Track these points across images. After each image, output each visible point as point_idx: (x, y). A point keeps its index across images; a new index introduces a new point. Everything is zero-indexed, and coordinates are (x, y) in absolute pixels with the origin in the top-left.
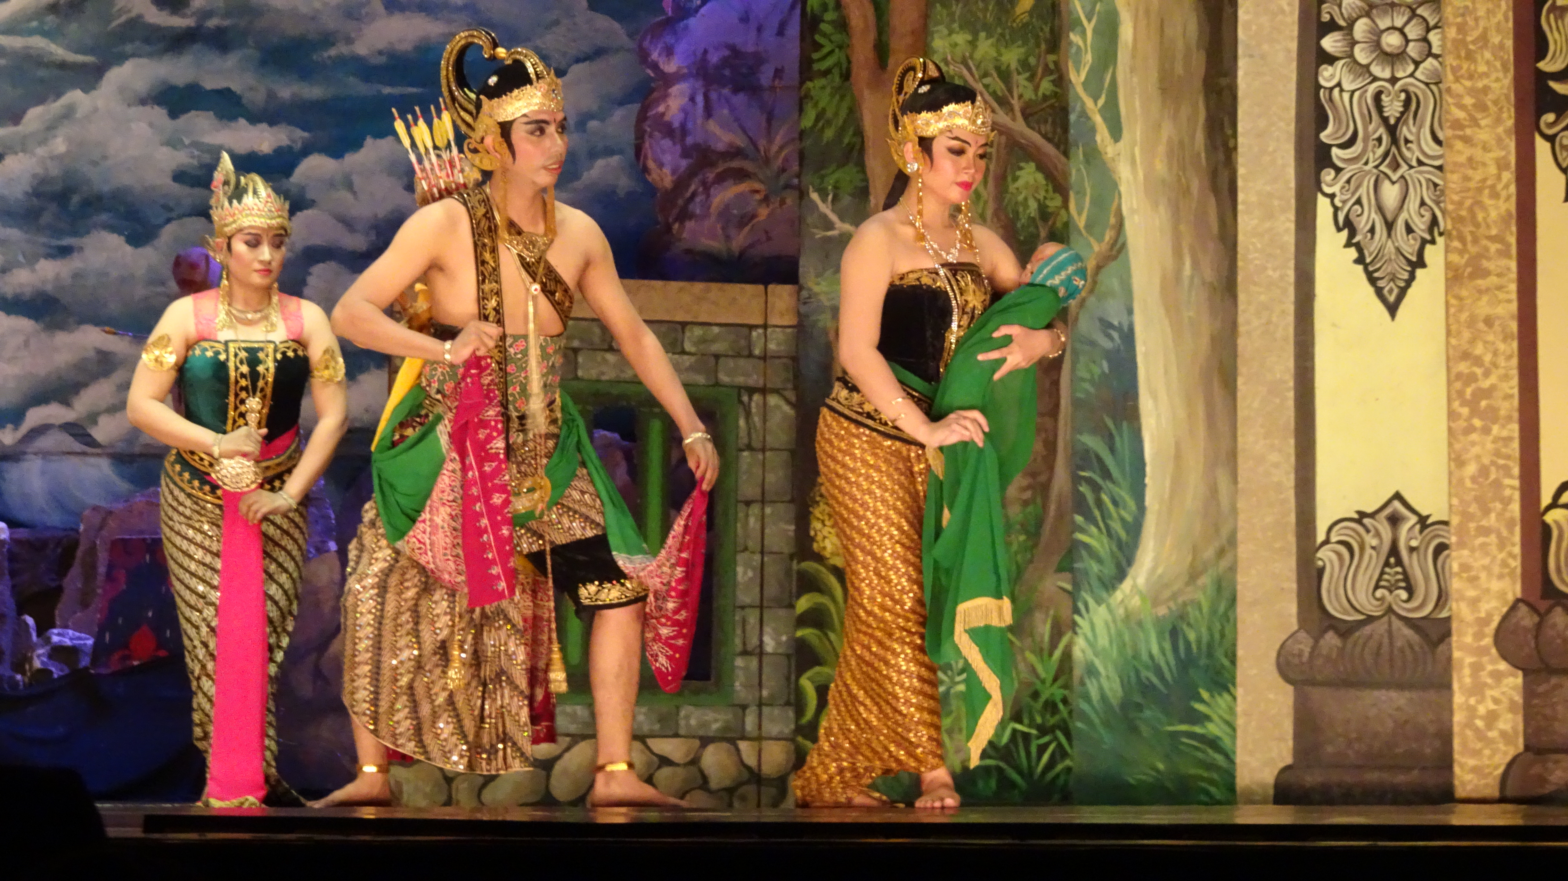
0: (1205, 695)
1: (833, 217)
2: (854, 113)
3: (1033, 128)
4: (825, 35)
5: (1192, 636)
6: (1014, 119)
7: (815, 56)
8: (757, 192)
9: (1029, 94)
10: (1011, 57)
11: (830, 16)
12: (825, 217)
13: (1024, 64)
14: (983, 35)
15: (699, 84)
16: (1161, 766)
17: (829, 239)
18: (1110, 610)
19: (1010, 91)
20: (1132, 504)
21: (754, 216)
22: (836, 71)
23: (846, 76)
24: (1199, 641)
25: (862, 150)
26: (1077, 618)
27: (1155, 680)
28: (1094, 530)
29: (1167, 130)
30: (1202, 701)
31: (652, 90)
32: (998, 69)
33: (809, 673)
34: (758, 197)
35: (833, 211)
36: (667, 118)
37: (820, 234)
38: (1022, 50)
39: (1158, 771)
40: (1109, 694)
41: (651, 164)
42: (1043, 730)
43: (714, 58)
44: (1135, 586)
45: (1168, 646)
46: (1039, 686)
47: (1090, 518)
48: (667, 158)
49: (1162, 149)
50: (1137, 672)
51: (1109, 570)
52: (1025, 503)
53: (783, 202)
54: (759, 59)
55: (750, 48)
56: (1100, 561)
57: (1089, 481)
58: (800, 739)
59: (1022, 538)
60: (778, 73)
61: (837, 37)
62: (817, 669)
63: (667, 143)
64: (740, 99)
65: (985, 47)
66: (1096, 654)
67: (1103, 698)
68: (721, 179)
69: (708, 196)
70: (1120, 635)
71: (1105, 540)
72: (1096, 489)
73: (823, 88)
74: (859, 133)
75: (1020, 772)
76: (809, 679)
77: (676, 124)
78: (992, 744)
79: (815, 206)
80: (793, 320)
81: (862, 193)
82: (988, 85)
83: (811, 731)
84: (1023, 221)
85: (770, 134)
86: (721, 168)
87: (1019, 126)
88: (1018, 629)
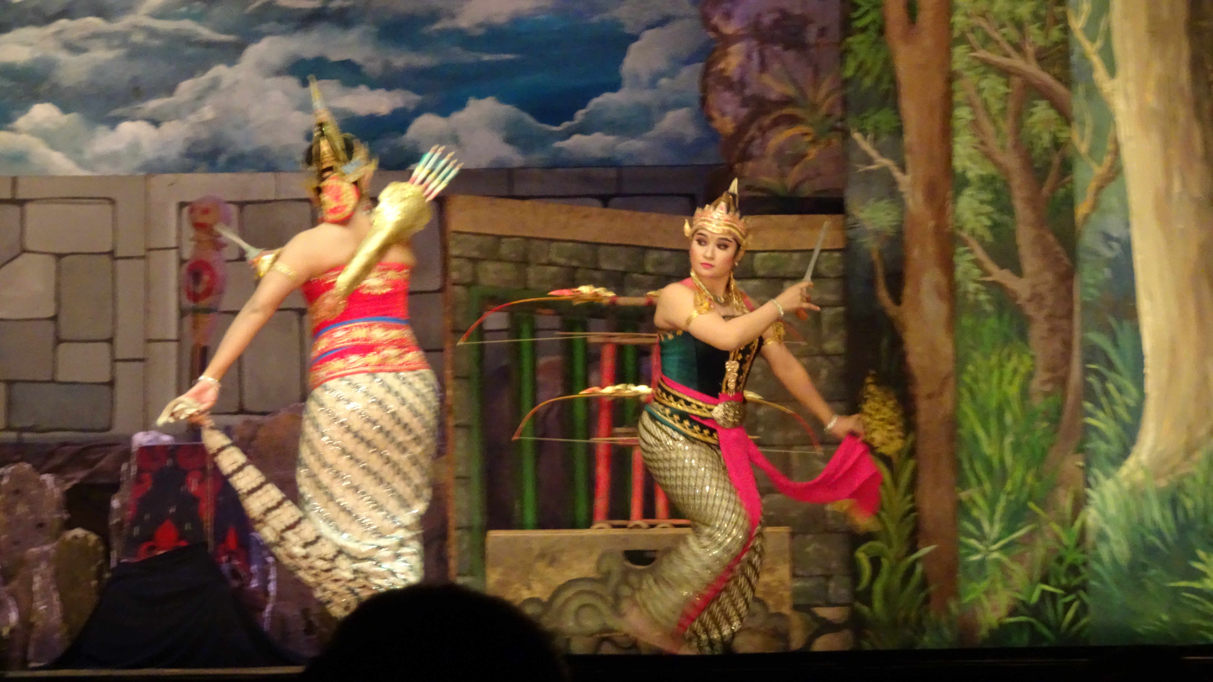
0: (1201, 554)
1: (873, 153)
2: (889, 65)
5: (1189, 504)
6: (1027, 62)
7: (855, 15)
8: (806, 134)
9: (1041, 42)
10: (1024, 9)
12: (865, 154)
13: (1036, 17)
15: (754, 43)
16: (1165, 617)
17: (870, 173)
18: (1118, 484)
19: (1023, 37)
20: (1133, 391)
21: (804, 156)
22: (873, 28)
23: (882, 31)
24: (1195, 508)
25: (897, 95)
26: (1089, 491)
27: (1158, 543)
28: (1101, 414)
29: (1157, 68)
30: (1199, 560)
31: (714, 50)
32: (1013, 19)
33: (864, 547)
34: (808, 139)
35: (874, 147)
36: (727, 74)
37: (862, 168)
38: (1034, 3)
39: (1161, 621)
40: (1118, 556)
41: (715, 114)
42: (1068, 590)
43: (767, 20)
44: (1138, 463)
45: (1169, 514)
46: (1063, 552)
47: (1098, 405)
48: (729, 108)
49: (1152, 84)
50: (1143, 537)
51: (1115, 448)
52: (1047, 395)
53: (829, 144)
54: (805, 20)
55: (797, 11)
56: (1108, 441)
57: (1097, 373)
58: (857, 604)
59: (1045, 425)
60: (822, 32)
62: (871, 543)
63: (727, 95)
64: (790, 55)
65: (1002, 2)
66: (1107, 522)
67: (1114, 561)
68: (776, 123)
69: (765, 138)
70: (1127, 505)
71: (1112, 423)
72: (1103, 379)
73: (862, 42)
74: (894, 81)
75: (1049, 626)
76: (864, 551)
77: (736, 78)
78: (1024, 603)
79: (856, 146)
80: (840, 245)
81: (898, 132)
82: (1004, 35)
83: (866, 597)
84: (1038, 151)
85: (816, 84)
86: (776, 114)
87: (1032, 69)
88: (1044, 504)
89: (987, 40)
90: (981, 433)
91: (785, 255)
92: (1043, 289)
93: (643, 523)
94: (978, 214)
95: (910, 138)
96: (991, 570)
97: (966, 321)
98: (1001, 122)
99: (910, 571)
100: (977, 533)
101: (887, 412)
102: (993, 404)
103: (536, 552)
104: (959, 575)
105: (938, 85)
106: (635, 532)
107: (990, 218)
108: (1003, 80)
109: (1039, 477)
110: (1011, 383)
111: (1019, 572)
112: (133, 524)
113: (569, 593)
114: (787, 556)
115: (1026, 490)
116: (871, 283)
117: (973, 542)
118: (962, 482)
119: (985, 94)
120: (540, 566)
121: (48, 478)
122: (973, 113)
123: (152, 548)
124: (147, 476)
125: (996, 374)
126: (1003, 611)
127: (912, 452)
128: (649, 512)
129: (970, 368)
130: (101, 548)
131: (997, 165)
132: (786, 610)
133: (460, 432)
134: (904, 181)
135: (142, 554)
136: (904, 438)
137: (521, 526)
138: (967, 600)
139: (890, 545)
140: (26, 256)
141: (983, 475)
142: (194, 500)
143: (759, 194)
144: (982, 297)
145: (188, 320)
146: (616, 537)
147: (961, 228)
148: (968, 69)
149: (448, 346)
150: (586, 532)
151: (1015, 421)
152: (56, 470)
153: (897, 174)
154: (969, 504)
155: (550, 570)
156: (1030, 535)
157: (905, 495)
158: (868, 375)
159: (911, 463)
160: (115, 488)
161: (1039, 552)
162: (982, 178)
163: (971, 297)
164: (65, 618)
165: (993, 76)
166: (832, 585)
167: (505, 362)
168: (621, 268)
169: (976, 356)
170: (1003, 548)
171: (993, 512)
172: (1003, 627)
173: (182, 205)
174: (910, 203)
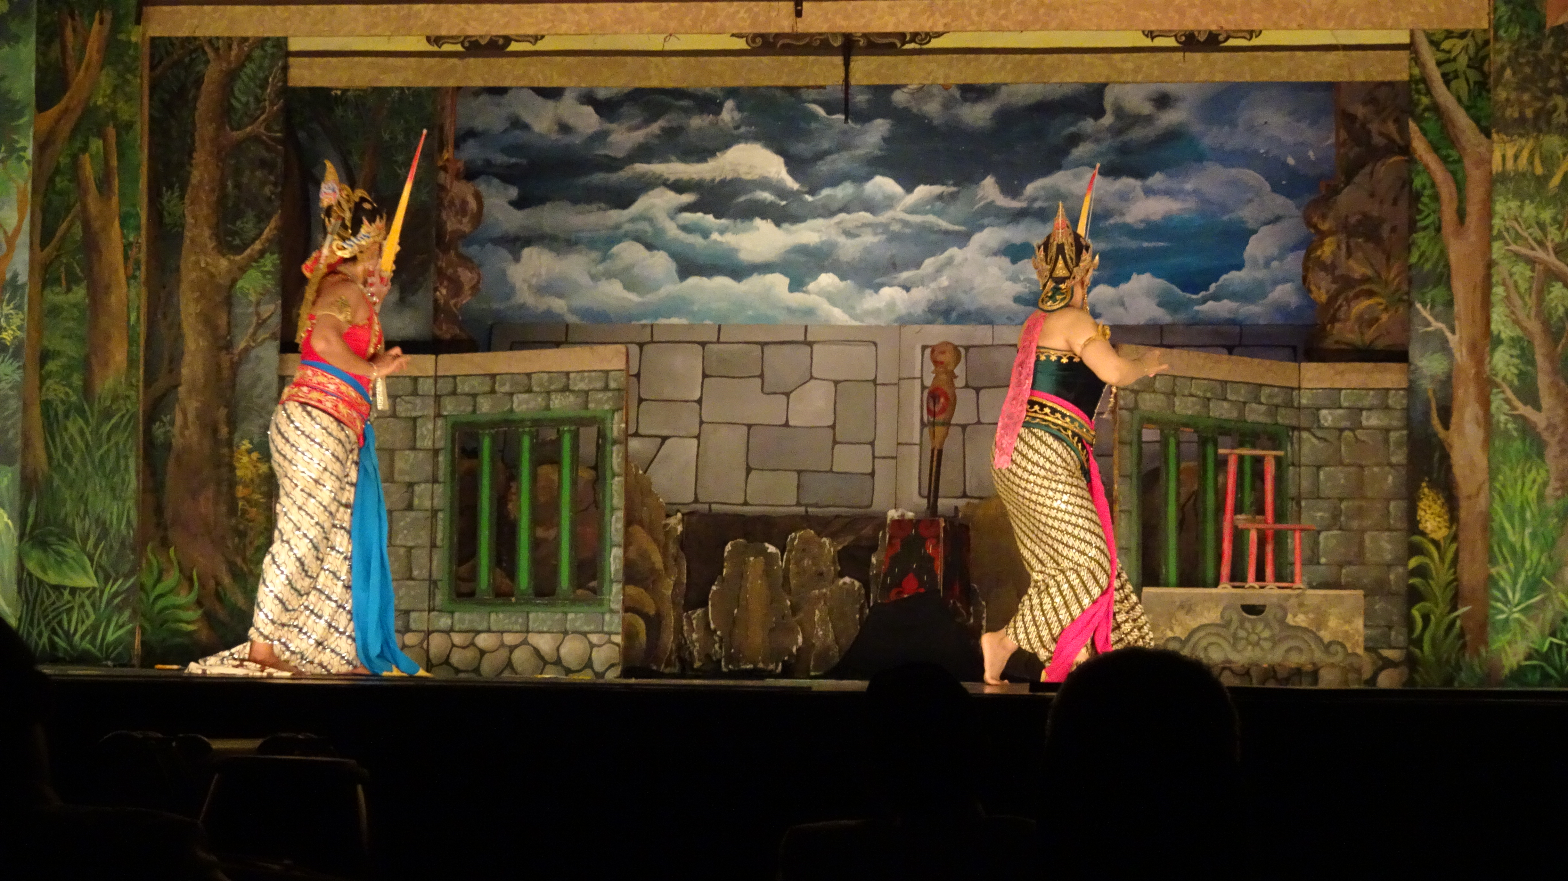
1: (1430, 319)
2: (1443, 253)
3: (1561, 261)
4: (1425, 205)
6: (1548, 255)
7: (1418, 217)
8: (1381, 304)
9: (1558, 240)
10: (1546, 215)
11: (1427, 192)
12: (1425, 318)
13: (1555, 220)
14: (1528, 202)
15: (1343, 237)
17: (1428, 333)
19: (1546, 236)
21: (1378, 320)
22: (1432, 227)
23: (1439, 230)
25: (1449, 277)
31: (1314, 242)
32: (1538, 223)
33: (1418, 606)
34: (1381, 307)
35: (1431, 314)
36: (1322, 259)
37: (1424, 329)
38: (1553, 211)
41: (1313, 288)
43: (1353, 220)
48: (1323, 284)
52: (1558, 498)
53: (1397, 311)
54: (1381, 221)
55: (1375, 214)
58: (1412, 648)
59: (1556, 520)
60: (1394, 230)
61: (1433, 206)
62: (1422, 604)
63: (1323, 274)
64: (1370, 246)
65: (1529, 210)
68: (1357, 296)
69: (1349, 306)
73: (1424, 238)
74: (1447, 266)
75: (1555, 669)
76: (1418, 609)
77: (1329, 262)
78: (1537, 651)
79: (1419, 312)
80: (1404, 385)
81: (1450, 303)
82: (1530, 234)
83: (1418, 643)
84: (1555, 319)
85: (1389, 268)
86: (1357, 289)
87: (1552, 259)
88: (1554, 578)
89: (1518, 237)
90: (1507, 526)
91: (1364, 392)
92: (1557, 420)
93: (1256, 585)
94: (1508, 365)
95: (1459, 307)
96: (1514, 626)
97: (1498, 443)
98: (1527, 298)
99: (1452, 624)
100: (1503, 599)
101: (1437, 508)
102: (1517, 504)
103: (1178, 603)
104: (1489, 629)
105: (1480, 270)
106: (1251, 591)
107: (1517, 368)
108: (1529, 267)
109: (1550, 558)
110: (1531, 489)
111: (1534, 628)
112: (886, 576)
113: (1202, 634)
114: (1362, 611)
115: (1540, 568)
116: (1427, 414)
117: (1499, 605)
118: (1492, 561)
119: (1516, 277)
120: (1181, 615)
121: (826, 541)
122: (1507, 290)
123: (901, 592)
124: (897, 541)
125: (1520, 483)
126: (1521, 657)
127: (1455, 538)
128: (1260, 576)
129: (1501, 477)
130: (863, 592)
131: (1524, 329)
132: (1360, 651)
133: (1123, 516)
134: (1453, 340)
135: (893, 596)
136: (1450, 528)
137: (1166, 585)
138: (1494, 647)
139: (1437, 605)
140: (812, 382)
141: (1508, 557)
142: (931, 560)
143: (1343, 347)
144: (1510, 426)
145: (926, 430)
146: (1236, 594)
147: (1496, 375)
148: (1503, 258)
149: (1116, 453)
150: (1213, 591)
151: (1533, 516)
152: (833, 536)
153: (1448, 334)
154: (1497, 577)
155: (1188, 617)
156: (1543, 601)
157: (1450, 568)
158: (1422, 481)
159: (1454, 546)
160: (873, 549)
161: (1549, 615)
162: (1512, 339)
163: (1502, 426)
164: (837, 640)
165: (1522, 264)
166: (1393, 633)
167: (1156, 465)
168: (1241, 399)
169: (1506, 469)
170: (1520, 611)
171: (1515, 584)
172: (1520, 667)
173: (924, 348)
174: (1457, 355)
